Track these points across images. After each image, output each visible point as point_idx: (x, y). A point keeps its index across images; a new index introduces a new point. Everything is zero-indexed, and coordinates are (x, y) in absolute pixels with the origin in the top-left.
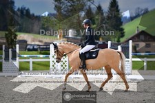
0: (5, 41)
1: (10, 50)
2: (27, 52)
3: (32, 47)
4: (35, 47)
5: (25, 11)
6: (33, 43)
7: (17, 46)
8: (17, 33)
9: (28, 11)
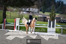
0: (49, 17)
1: (52, 22)
2: (60, 24)
3: (63, 21)
4: (65, 21)
5: (61, 3)
6: (64, 19)
7: (55, 20)
8: (56, 14)
9: (62, 2)
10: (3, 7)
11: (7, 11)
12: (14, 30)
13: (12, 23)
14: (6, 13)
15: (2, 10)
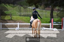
10: (50, 8)
11: (54, 11)
12: (61, 29)
13: (59, 23)
14: (54, 13)
15: (49, 10)
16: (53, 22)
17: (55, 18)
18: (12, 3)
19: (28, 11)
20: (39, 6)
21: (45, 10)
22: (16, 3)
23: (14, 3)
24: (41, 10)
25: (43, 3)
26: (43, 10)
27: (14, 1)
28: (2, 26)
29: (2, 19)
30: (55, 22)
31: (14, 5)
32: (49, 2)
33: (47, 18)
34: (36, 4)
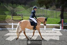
16: (63, 23)
17: (65, 19)
18: (23, 4)
19: (39, 11)
20: (50, 6)
21: (55, 11)
22: (27, 4)
23: (25, 4)
24: (51, 11)
25: (53, 3)
26: (54, 11)
27: (25, 2)
28: (13, 26)
29: (13, 20)
30: (65, 23)
31: (25, 5)
32: (59, 3)
33: (58, 18)
34: (47, 5)
